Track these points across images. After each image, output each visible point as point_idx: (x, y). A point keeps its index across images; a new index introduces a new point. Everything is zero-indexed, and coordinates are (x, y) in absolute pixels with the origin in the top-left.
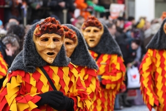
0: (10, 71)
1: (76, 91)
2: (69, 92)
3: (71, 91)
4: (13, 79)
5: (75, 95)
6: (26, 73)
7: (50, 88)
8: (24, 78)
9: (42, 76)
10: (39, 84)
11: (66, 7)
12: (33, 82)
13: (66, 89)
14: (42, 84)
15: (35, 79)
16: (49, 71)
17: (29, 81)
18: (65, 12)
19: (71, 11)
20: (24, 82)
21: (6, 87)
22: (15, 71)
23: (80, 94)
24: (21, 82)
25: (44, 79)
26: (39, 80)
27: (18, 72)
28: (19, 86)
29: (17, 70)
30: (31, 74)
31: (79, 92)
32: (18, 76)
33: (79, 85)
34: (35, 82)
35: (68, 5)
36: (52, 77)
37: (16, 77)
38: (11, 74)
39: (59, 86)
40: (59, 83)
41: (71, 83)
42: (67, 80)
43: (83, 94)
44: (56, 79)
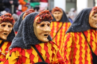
0: (11, 48)
1: (57, 60)
2: (52, 60)
3: (53, 60)
4: (13, 54)
5: (56, 63)
6: (22, 49)
7: (39, 59)
8: (21, 53)
9: (33, 51)
10: (32, 56)
11: (14, 4)
12: (27, 55)
13: (50, 59)
14: (34, 56)
15: (29, 53)
16: (38, 47)
17: (25, 55)
18: (13, 6)
19: (16, 6)
20: (21, 56)
21: (8, 59)
22: (14, 48)
23: (60, 62)
24: (19, 55)
25: (35, 53)
26: (32, 53)
27: (16, 49)
28: (17, 59)
29: (16, 47)
30: (26, 50)
31: (59, 60)
32: (17, 51)
33: (59, 56)
34: (29, 55)
35: (15, 2)
36: (40, 51)
37: (15, 52)
38: (12, 50)
39: (45, 57)
40: (46, 55)
41: (53, 55)
42: (51, 53)
43: (62, 62)
44: (43, 52)
